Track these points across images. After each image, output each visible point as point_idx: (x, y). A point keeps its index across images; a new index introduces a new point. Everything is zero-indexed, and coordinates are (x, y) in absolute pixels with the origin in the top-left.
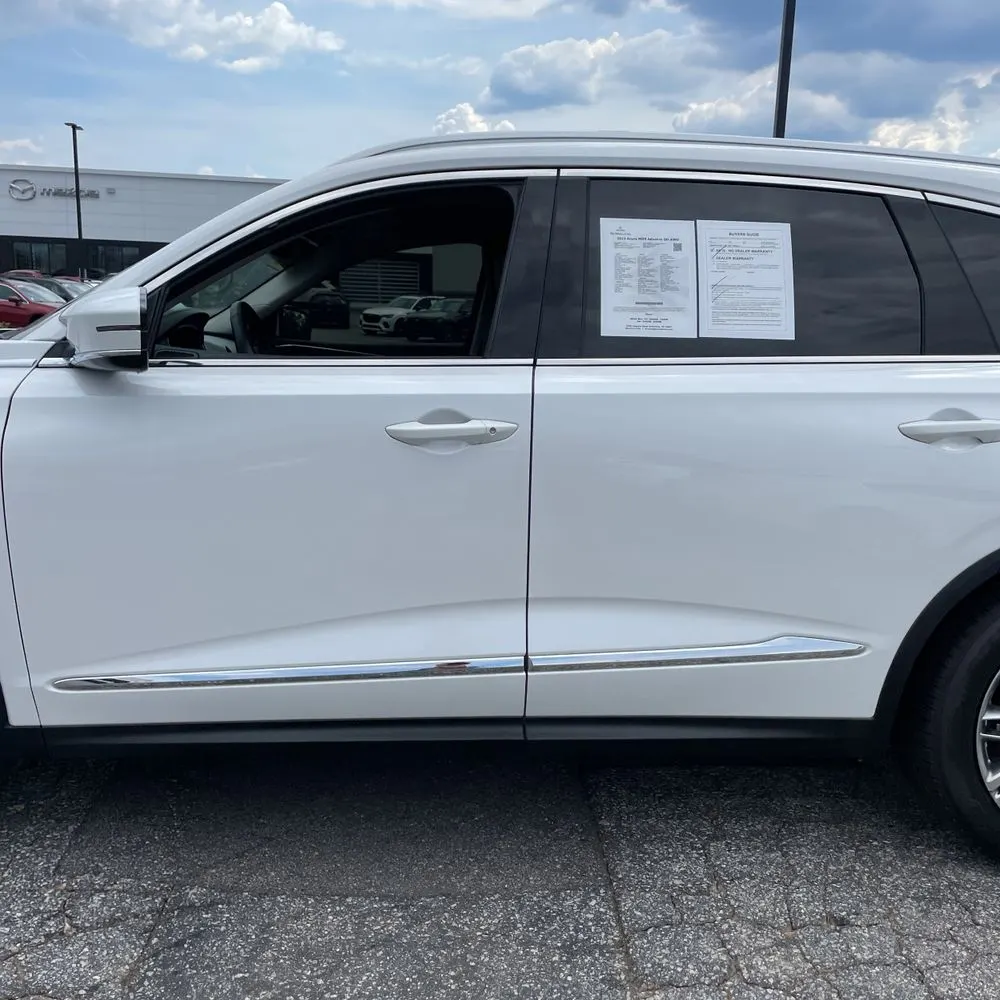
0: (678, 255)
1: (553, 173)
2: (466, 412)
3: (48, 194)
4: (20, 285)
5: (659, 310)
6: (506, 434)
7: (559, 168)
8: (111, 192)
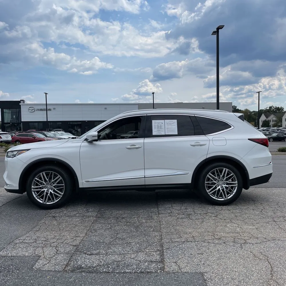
0: (162, 124)
1: (146, 115)
2: (136, 145)
3: (38, 110)
4: (35, 134)
5: (160, 131)
6: (141, 147)
7: (147, 114)
8: (54, 109)
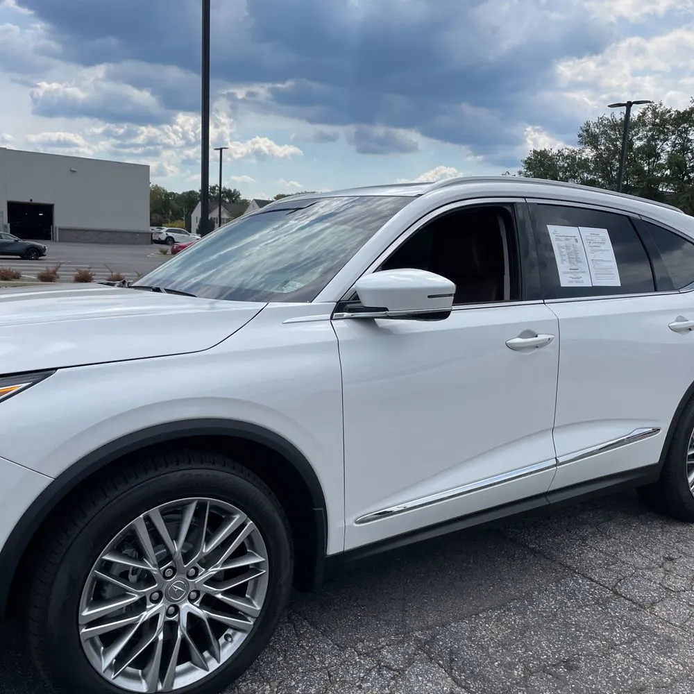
0: (577, 244)
2: (536, 332)
5: (577, 272)
7: (525, 198)
